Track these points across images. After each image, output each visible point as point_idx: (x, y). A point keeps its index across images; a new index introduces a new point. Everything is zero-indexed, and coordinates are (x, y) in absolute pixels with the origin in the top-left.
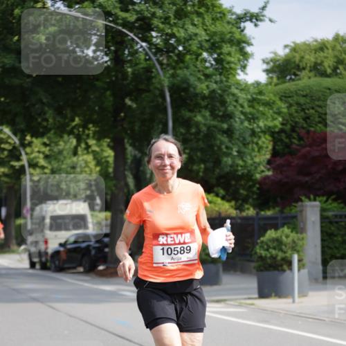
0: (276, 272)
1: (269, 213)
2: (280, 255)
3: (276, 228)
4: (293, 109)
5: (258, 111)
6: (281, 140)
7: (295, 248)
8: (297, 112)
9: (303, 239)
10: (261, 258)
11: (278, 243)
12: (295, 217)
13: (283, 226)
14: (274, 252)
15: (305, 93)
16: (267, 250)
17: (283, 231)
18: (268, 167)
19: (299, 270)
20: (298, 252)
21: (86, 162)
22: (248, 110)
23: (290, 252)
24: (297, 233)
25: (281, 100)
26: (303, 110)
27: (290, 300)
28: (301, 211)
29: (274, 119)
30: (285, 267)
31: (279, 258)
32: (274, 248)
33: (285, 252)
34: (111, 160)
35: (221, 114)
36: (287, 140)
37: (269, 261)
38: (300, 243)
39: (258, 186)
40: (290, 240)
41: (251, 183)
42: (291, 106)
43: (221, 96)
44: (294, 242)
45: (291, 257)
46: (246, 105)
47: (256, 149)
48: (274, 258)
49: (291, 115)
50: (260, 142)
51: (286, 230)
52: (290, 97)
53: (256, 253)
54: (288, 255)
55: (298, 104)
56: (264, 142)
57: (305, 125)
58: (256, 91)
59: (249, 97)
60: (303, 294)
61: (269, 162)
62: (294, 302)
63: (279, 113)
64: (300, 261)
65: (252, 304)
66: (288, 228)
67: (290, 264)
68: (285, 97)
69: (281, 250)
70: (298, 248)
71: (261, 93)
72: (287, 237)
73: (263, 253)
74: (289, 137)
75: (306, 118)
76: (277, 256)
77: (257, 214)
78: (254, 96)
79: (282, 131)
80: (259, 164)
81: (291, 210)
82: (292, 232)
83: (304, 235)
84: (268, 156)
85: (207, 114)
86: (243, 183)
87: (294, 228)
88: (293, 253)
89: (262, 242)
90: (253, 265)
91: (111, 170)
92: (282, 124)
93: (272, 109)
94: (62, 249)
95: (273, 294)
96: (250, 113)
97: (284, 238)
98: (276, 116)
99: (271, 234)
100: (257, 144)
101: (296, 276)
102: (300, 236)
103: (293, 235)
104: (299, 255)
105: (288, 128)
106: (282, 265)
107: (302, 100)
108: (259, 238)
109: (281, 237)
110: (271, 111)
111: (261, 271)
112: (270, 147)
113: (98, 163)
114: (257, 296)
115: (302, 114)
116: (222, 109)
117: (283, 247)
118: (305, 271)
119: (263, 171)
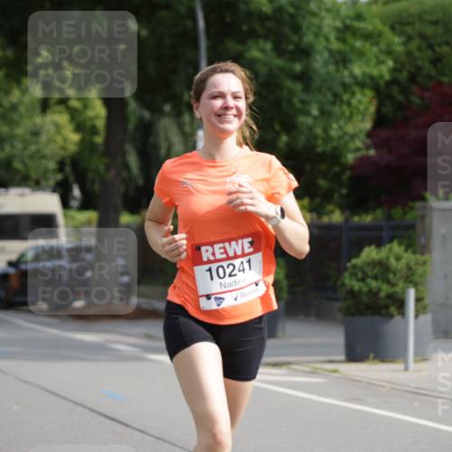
0: (377, 318)
1: (368, 219)
2: (385, 289)
3: (379, 244)
4: (414, 45)
5: (353, 48)
6: (391, 97)
7: (410, 278)
8: (419, 49)
9: (425, 263)
10: (352, 293)
11: (383, 269)
12: (411, 227)
13: (391, 240)
14: (374, 284)
15: (434, 18)
16: (363, 280)
17: (390, 250)
18: (368, 141)
19: (417, 316)
20: (416, 285)
21: (58, 127)
22: (336, 45)
23: (401, 285)
24: (414, 253)
25: (392, 28)
26: (431, 46)
27: (400, 366)
28: (423, 217)
29: (380, 62)
30: (393, 310)
31: (382, 294)
32: (375, 278)
33: (393, 285)
34: (101, 124)
35: (291, 47)
36: (401, 98)
37: (365, 299)
38: (420, 270)
39: (348, 173)
40: (403, 263)
41: (337, 169)
42: (410, 38)
43: (292, 17)
44: (409, 268)
45: (404, 292)
46: (332, 37)
47: (347, 113)
48: (374, 294)
49: (409, 54)
50: (354, 102)
51: (396, 247)
52: (408, 24)
53: (343, 285)
54: (398, 289)
55: (423, 36)
56: (360, 102)
57: (433, 72)
58: (351, 13)
59: (338, 24)
60: (422, 356)
61: (369, 135)
62: (406, 369)
63: (389, 53)
64: (418, 300)
65: (336, 371)
66: (400, 244)
67: (401, 305)
68: (402, 24)
69: (387, 281)
70: (416, 278)
71: (359, 17)
72: (398, 259)
73: (356, 285)
74: (405, 92)
75: (436, 61)
76: (379, 290)
77: (347, 221)
78: (348, 22)
79: (393, 82)
80: (353, 137)
81: (405, 213)
82: (406, 251)
83: (427, 257)
84: (368, 125)
85: (268, 46)
86: (323, 167)
87: (410, 245)
88: (408, 287)
89: (354, 267)
90: (337, 305)
91: (99, 140)
92: (394, 70)
93: (377, 44)
94: (12, 271)
95: (371, 356)
96: (340, 52)
97: (392, 261)
98: (383, 57)
99: (370, 253)
100: (349, 104)
101: (412, 325)
102: (420, 258)
103: (408, 257)
104: (417, 291)
105: (404, 76)
106: (387, 307)
107: (429, 30)
108: (349, 260)
109: (388, 258)
110: (375, 49)
111: (353, 315)
112: (372, 109)
113: (79, 128)
114: (343, 357)
115: (429, 53)
116: (295, 38)
117: (391, 276)
118: (426, 318)
119: (358, 149)
